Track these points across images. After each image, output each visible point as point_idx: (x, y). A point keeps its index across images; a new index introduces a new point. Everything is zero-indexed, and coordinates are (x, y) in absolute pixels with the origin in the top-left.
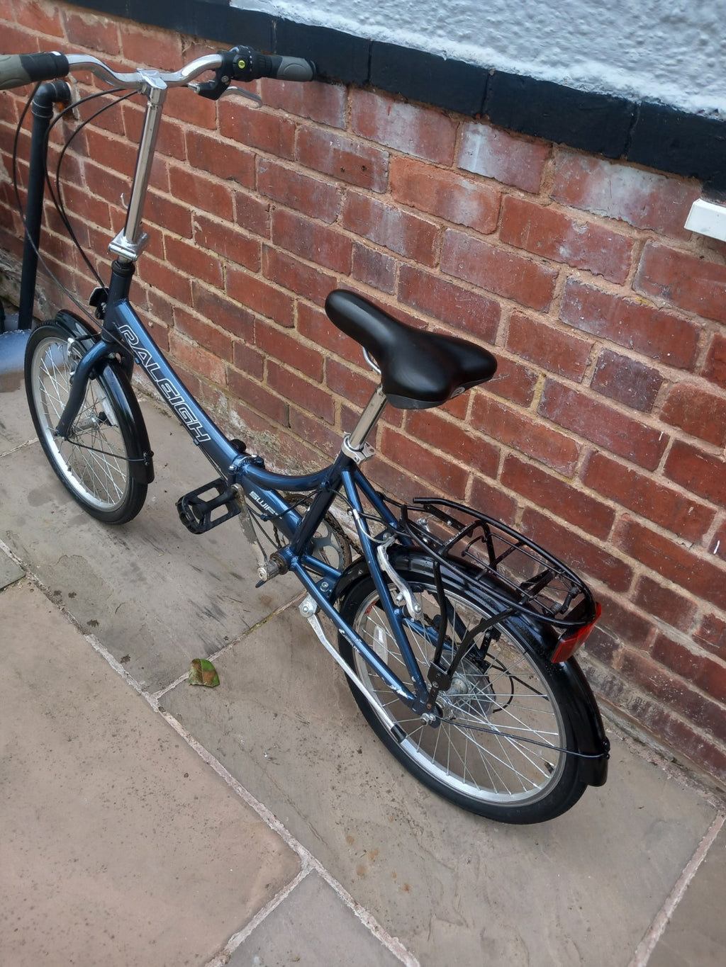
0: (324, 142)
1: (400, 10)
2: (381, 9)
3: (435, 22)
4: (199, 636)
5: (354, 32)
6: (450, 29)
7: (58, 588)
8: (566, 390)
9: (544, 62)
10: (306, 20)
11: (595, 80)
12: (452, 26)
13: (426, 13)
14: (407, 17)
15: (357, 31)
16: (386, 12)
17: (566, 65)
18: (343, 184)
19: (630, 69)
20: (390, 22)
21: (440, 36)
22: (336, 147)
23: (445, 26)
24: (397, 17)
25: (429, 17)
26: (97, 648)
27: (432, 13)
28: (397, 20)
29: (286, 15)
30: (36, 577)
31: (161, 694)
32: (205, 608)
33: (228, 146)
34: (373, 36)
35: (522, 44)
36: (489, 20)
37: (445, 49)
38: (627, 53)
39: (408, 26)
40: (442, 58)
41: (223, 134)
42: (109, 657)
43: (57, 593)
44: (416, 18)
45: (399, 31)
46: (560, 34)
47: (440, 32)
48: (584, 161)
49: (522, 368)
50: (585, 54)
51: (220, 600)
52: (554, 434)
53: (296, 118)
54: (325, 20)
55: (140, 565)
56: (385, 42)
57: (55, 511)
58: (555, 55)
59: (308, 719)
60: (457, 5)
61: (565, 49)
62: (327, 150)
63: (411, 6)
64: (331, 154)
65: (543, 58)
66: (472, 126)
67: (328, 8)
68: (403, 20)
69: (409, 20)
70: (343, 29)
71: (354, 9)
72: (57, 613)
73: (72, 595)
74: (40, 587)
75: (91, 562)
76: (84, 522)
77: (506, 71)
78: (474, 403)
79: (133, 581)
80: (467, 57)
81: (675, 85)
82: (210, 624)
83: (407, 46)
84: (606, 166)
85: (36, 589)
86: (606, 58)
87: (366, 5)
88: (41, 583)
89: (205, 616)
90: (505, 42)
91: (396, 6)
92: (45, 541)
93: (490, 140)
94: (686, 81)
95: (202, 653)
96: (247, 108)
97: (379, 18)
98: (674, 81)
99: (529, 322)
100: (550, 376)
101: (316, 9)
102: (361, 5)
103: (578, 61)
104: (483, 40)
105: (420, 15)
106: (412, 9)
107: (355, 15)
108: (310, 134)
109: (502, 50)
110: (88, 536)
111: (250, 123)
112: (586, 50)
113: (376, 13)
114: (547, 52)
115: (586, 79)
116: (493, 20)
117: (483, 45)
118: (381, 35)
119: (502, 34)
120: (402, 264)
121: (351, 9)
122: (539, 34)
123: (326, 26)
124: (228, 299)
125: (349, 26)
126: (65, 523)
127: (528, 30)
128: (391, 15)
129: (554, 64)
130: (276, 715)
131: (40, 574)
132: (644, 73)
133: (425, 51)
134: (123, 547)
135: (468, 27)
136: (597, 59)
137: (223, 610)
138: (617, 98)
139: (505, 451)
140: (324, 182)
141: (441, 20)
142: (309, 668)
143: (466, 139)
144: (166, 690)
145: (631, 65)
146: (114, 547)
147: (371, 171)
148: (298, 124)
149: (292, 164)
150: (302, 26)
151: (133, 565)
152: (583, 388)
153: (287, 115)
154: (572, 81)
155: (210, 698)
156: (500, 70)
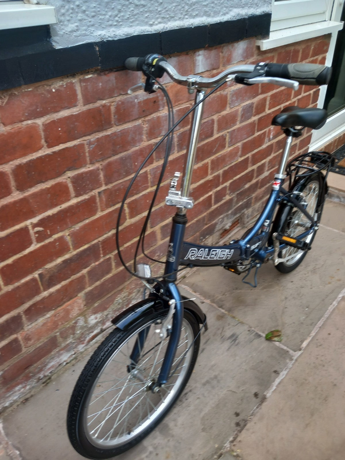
0: (132, 102)
1: (168, 12)
2: (160, 15)
3: (184, 13)
4: (251, 342)
5: (151, 32)
6: (190, 14)
7: (233, 425)
8: (234, 130)
9: (222, 15)
10: (122, 36)
11: (238, 14)
12: (191, 12)
13: (180, 10)
14: (172, 15)
15: (152, 31)
16: (162, 16)
17: (227, 13)
18: (143, 119)
19: (243, 7)
20: (165, 20)
21: (187, 19)
22: (139, 101)
23: (188, 13)
24: (168, 16)
25: (182, 12)
26: (274, 388)
27: (182, 9)
28: (168, 18)
29: (107, 38)
30: (227, 445)
31: (291, 352)
32: (231, 342)
33: (60, 151)
34: (162, 29)
35: (215, 10)
36: (204, 5)
37: (192, 23)
38: (242, 2)
39: (173, 19)
40: (191, 28)
41: (49, 146)
42: (277, 381)
43: (238, 424)
44: (176, 14)
45: (169, 23)
46: (225, 2)
47: (186, 17)
48: (230, 47)
49: (223, 135)
50: (231, 7)
51: (224, 337)
52: (234, 149)
53: (111, 100)
54: (133, 32)
55: (204, 381)
56: (167, 30)
57: (154, 453)
58: (225, 11)
59: (283, 297)
60: (192, 2)
61: (226, 7)
62: (133, 106)
63: (174, 9)
64: (137, 106)
65: (221, 13)
66: (197, 53)
67: (131, 25)
68: (170, 17)
69: (173, 16)
70: (145, 33)
71: (146, 20)
72: (255, 419)
73: (237, 414)
74: (235, 439)
75: (206, 410)
76: (167, 426)
77: (214, 23)
78: (211, 165)
79: (218, 382)
80: (201, 23)
81: (252, 8)
82: (242, 338)
83: (177, 28)
84: (236, 45)
85: (239, 439)
86: (237, 6)
87: (152, 16)
88: (231, 439)
89: (237, 342)
90: (210, 12)
91: (167, 11)
92: (190, 449)
93: (204, 56)
94: (254, 6)
95: (261, 339)
96: (72, 115)
97: (159, 20)
98: (252, 7)
99: (223, 116)
100: (229, 130)
101: (124, 27)
102: (149, 16)
103: (230, 10)
104: (202, 14)
105: (178, 12)
106: (174, 10)
107: (147, 23)
108: (123, 103)
109: (209, 16)
110: (181, 420)
111: (76, 123)
112: (232, 5)
113: (158, 18)
114: (222, 11)
115: (236, 15)
116: (205, 4)
117: (202, 16)
118: (165, 28)
119: (209, 9)
120: (178, 134)
121: (144, 21)
122: (219, 5)
123: (135, 34)
124: (75, 253)
125: (147, 29)
126: (169, 440)
127: (216, 4)
128: (165, 16)
129: (224, 14)
130: (286, 308)
131: (223, 442)
132: (246, 8)
133: (185, 27)
134: (190, 394)
135: (197, 10)
136: (236, 8)
137: (231, 334)
138: (243, 18)
139: (221, 172)
140: (134, 125)
141: (187, 11)
142: (256, 299)
143: (196, 60)
144: (288, 349)
145: (243, 6)
146: (190, 400)
147: (158, 101)
148: (113, 102)
149: (112, 129)
150: (120, 41)
151: (204, 384)
152: (238, 125)
153: (104, 102)
154: (233, 18)
155: (287, 331)
156: (212, 23)
